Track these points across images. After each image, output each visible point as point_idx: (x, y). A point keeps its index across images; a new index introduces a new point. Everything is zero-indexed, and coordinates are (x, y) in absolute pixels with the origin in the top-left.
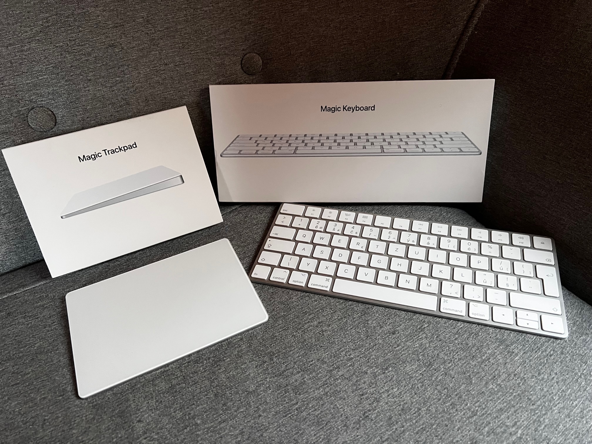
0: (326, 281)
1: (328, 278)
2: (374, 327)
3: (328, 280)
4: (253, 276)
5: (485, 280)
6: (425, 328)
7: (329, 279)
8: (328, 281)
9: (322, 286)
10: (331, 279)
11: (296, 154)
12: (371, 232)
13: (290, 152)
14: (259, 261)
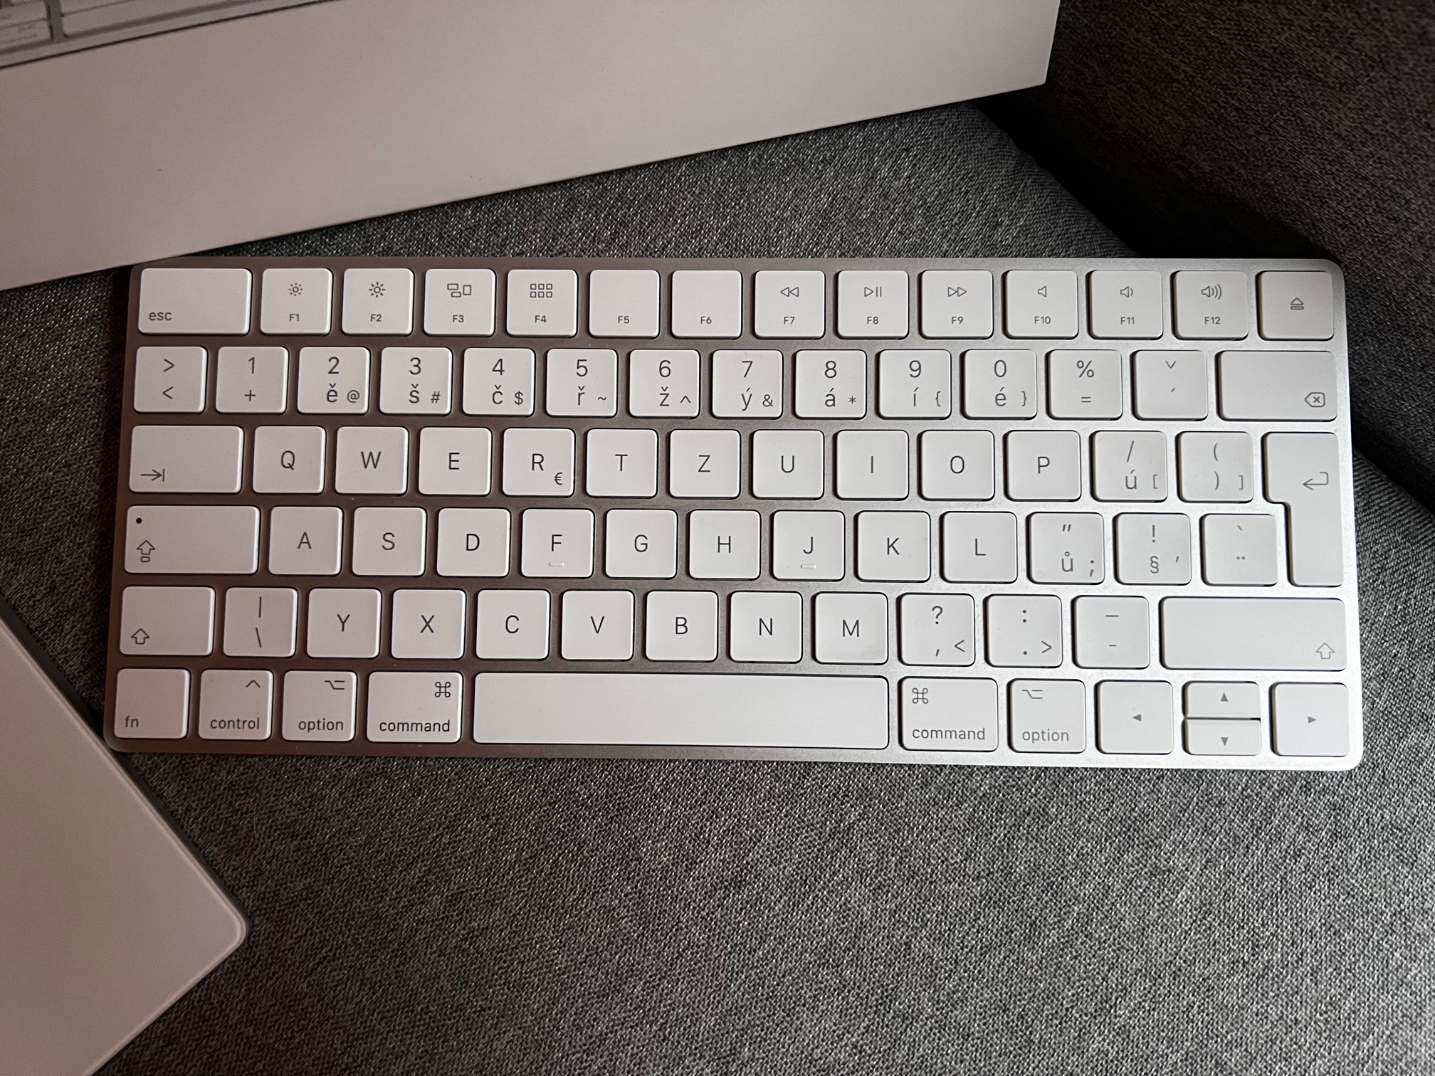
0: (438, 695)
1: (443, 677)
2: (665, 870)
3: (443, 690)
4: (121, 731)
5: (1067, 554)
6: (851, 826)
7: (448, 685)
8: (448, 695)
9: (429, 728)
10: (457, 680)
11: (67, 37)
12: (581, 381)
13: (26, 37)
14: (124, 650)
